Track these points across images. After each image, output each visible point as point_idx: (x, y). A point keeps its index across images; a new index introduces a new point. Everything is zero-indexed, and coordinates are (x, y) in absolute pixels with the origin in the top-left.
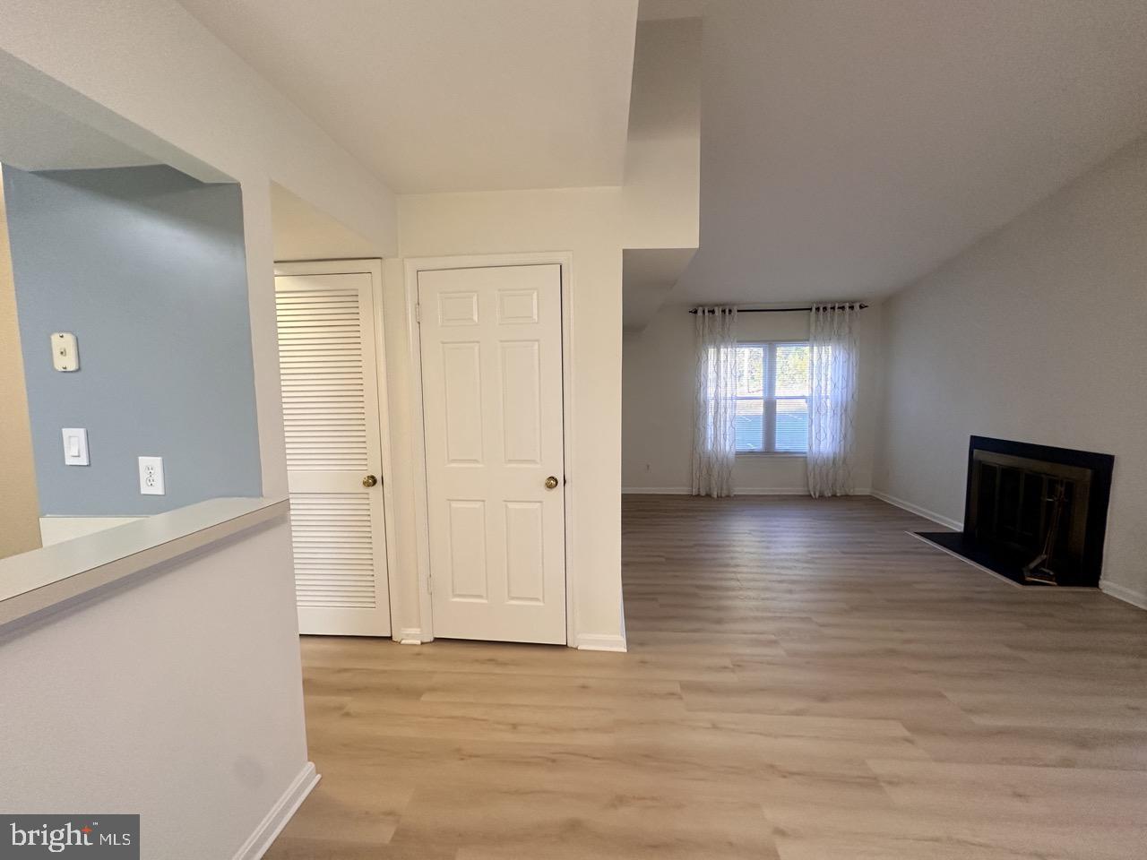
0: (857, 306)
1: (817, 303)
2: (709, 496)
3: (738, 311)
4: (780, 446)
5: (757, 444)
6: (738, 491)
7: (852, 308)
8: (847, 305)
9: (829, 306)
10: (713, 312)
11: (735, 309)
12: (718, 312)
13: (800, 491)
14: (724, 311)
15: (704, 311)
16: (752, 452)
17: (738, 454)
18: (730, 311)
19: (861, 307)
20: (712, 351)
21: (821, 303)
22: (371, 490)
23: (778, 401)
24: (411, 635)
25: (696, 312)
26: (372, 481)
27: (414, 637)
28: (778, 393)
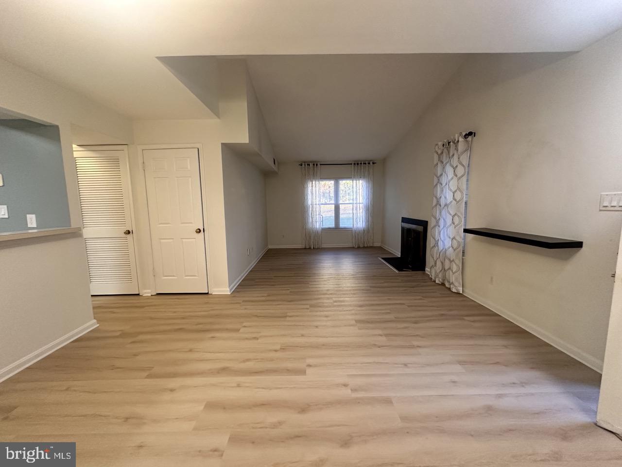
0: (371, 163)
1: (354, 161)
2: (310, 248)
3: (321, 165)
4: (342, 225)
5: (333, 225)
6: (324, 246)
7: (369, 163)
8: (367, 162)
9: (359, 162)
10: (309, 165)
11: (319, 164)
12: (311, 165)
13: (350, 245)
14: (314, 165)
15: (305, 165)
16: (330, 228)
17: (323, 229)
18: (317, 165)
19: (373, 163)
20: (310, 184)
21: (356, 161)
22: (128, 236)
23: (340, 205)
24: (147, 293)
25: (302, 165)
26: (128, 232)
28: (341, 202)
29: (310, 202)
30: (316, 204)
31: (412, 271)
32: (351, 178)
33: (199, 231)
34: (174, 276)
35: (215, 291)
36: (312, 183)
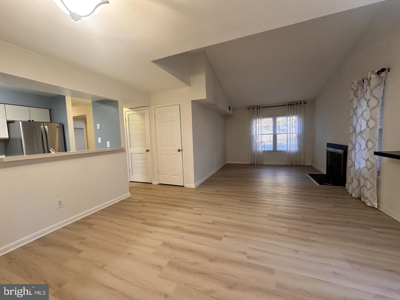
0: (303, 103)
1: (288, 103)
2: (254, 164)
3: (262, 107)
4: (279, 148)
5: (272, 149)
6: (265, 163)
7: (301, 103)
8: (299, 103)
9: (292, 104)
10: (254, 108)
11: (261, 107)
12: (256, 108)
13: (285, 163)
14: (257, 108)
15: (251, 109)
16: (269, 151)
17: (264, 152)
18: (260, 108)
19: (304, 103)
20: (254, 121)
22: (148, 152)
23: (278, 135)
24: (155, 182)
25: (249, 109)
26: (148, 151)
27: (156, 183)
28: (278, 132)
29: (254, 133)
30: (259, 135)
31: (333, 185)
32: (286, 115)
33: (179, 151)
34: (167, 175)
35: (187, 185)
36: (256, 120)
